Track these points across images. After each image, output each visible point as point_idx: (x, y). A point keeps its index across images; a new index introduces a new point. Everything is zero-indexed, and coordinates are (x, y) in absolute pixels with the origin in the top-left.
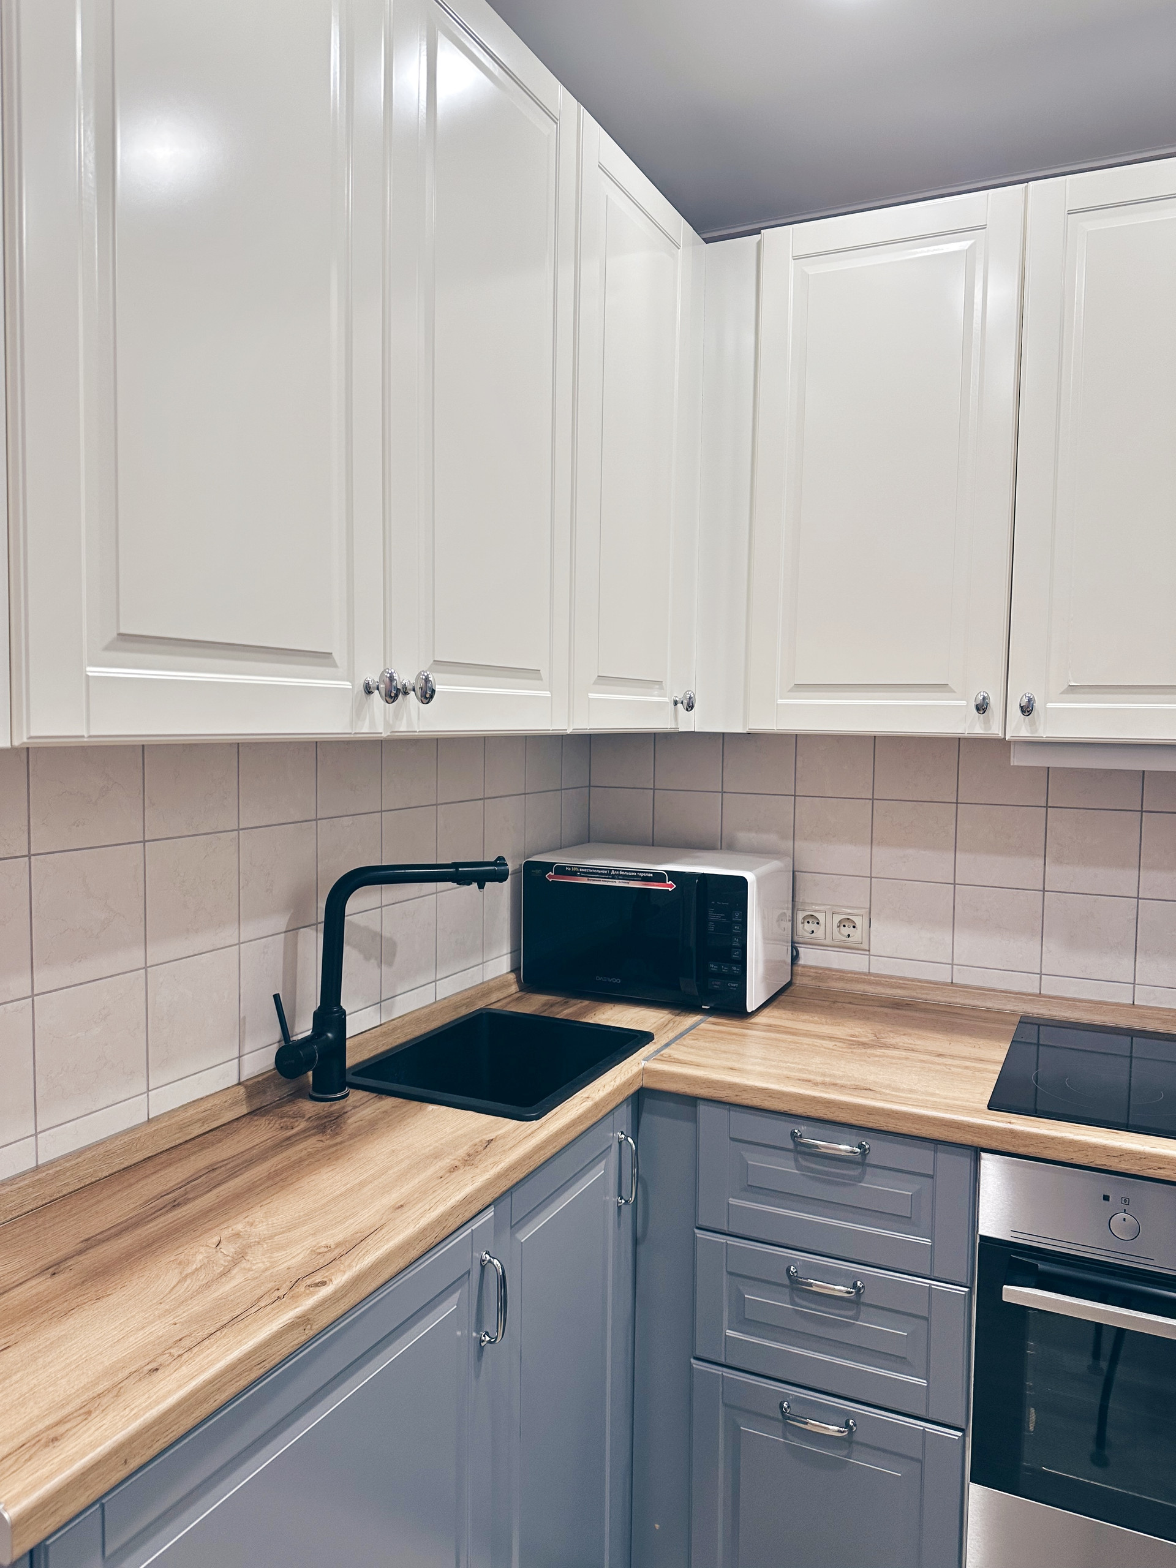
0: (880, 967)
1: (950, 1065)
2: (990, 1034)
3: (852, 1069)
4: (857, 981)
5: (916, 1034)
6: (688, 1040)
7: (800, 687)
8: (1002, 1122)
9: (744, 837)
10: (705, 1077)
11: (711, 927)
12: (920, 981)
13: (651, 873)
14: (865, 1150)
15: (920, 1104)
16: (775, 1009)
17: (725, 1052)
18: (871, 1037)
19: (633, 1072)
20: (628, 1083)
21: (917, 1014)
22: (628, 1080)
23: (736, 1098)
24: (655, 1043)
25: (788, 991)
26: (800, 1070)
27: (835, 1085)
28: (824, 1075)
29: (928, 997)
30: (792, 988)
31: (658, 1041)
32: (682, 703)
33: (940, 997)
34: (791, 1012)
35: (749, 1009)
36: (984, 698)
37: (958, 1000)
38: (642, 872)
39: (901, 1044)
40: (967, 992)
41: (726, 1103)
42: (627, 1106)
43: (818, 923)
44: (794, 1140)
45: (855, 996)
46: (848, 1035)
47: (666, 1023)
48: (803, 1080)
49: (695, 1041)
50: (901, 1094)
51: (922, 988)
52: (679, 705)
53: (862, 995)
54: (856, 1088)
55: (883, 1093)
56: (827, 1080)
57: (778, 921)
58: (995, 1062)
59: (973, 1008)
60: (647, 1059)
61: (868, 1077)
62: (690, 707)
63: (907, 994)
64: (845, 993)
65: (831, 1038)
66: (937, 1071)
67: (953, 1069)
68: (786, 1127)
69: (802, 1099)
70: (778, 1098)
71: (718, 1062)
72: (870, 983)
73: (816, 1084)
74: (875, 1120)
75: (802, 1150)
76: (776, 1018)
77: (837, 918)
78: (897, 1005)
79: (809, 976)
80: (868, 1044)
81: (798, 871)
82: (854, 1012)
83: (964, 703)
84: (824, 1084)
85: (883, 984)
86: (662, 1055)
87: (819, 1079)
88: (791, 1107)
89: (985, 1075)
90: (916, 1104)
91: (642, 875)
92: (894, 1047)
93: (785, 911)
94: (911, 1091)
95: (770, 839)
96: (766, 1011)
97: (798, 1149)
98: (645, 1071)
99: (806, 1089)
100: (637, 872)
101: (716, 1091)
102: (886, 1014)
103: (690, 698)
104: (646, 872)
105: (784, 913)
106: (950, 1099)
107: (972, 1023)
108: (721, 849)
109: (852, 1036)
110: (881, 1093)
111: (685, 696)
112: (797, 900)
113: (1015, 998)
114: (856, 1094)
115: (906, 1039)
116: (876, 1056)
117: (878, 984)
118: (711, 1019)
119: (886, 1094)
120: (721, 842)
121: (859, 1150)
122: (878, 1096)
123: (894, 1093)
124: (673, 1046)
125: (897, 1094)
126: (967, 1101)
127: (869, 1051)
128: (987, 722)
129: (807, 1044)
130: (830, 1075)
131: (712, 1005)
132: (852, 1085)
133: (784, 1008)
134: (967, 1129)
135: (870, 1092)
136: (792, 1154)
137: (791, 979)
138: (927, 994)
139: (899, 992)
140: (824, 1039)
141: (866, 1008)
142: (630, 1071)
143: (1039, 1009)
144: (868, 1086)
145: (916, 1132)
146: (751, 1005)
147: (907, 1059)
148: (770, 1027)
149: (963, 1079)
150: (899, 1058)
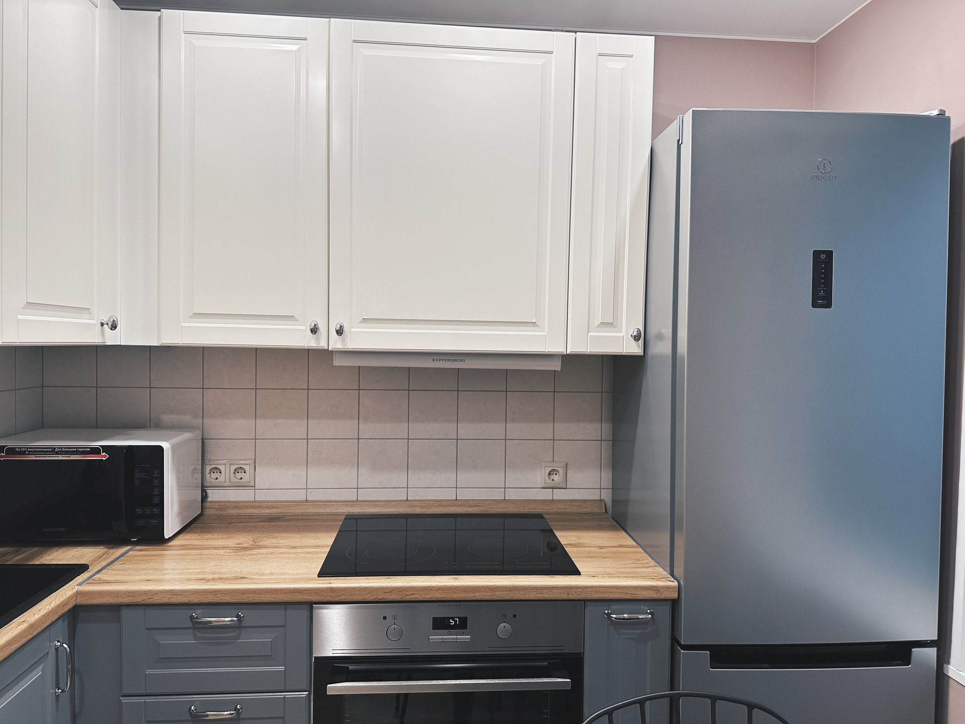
0: (261, 496)
1: (298, 553)
2: (326, 529)
3: (234, 566)
4: (247, 507)
5: (280, 536)
6: (117, 565)
7: (197, 315)
8: (325, 584)
9: (166, 418)
10: (126, 590)
11: (137, 483)
12: (286, 502)
13: (88, 448)
14: (241, 618)
15: (277, 581)
16: (187, 534)
17: (145, 569)
18: (251, 542)
19: (67, 596)
20: (64, 604)
21: (283, 523)
22: (62, 602)
23: (150, 600)
24: (89, 571)
25: (199, 520)
26: (198, 573)
27: (221, 579)
28: (214, 573)
29: (292, 511)
30: (202, 518)
31: (92, 570)
32: (107, 324)
33: (299, 510)
34: (198, 534)
35: (166, 537)
36: (315, 325)
37: (309, 511)
38: (80, 448)
39: (270, 544)
40: (314, 505)
41: (141, 605)
42: (63, 622)
43: (220, 472)
44: (191, 621)
45: (244, 517)
46: (235, 544)
47: (100, 556)
48: (199, 580)
49: (123, 565)
50: (265, 577)
51: (288, 506)
52: (106, 326)
53: (249, 516)
54: (236, 578)
55: (253, 578)
56: (216, 576)
57: (192, 473)
58: (327, 546)
59: (318, 514)
60: (79, 585)
61: (244, 570)
62: (114, 327)
63: (279, 512)
64: (239, 516)
65: (223, 548)
66: (290, 558)
67: (301, 555)
68: (186, 613)
69: (197, 593)
70: (181, 595)
71: (138, 578)
72: (255, 507)
73: (208, 580)
74: (245, 597)
75: (198, 626)
76: (188, 539)
77: (233, 468)
78: (272, 519)
79: (214, 508)
80: (248, 548)
81: (207, 439)
82: (243, 528)
83: (304, 328)
84: (213, 579)
85: (263, 507)
86: (93, 580)
87: (211, 577)
88: (189, 599)
89: (319, 555)
90: (273, 582)
91: (81, 450)
92: (266, 547)
93: (196, 466)
94: (272, 574)
95: (187, 418)
96: (180, 537)
97: (196, 626)
98: (78, 593)
99: (200, 585)
100: (77, 448)
101: (134, 598)
102: (263, 527)
103: (114, 321)
104: (84, 448)
105: (196, 468)
106: (295, 574)
107: (317, 523)
108: (150, 427)
109: (238, 544)
110: (251, 579)
111: (110, 318)
112: (205, 458)
113: (343, 505)
114: (234, 582)
115: (274, 541)
116: (253, 555)
117: (260, 507)
118: (138, 548)
119: (254, 579)
120: (150, 423)
121: (236, 619)
122: (249, 581)
123: (260, 577)
124: (104, 571)
125: (262, 577)
126: (306, 574)
127: (248, 552)
128: (318, 339)
129: (206, 554)
130: (219, 573)
131: (139, 538)
132: (232, 577)
133: (194, 532)
134: (305, 592)
135: (244, 580)
136: (191, 631)
137: (202, 511)
138: (291, 510)
139: (275, 511)
140: (218, 549)
141: (251, 524)
142: (64, 595)
143: (356, 509)
144: (244, 576)
145: (273, 600)
146: (168, 533)
147: (272, 553)
148: (183, 547)
149: (305, 560)
150: (267, 554)
